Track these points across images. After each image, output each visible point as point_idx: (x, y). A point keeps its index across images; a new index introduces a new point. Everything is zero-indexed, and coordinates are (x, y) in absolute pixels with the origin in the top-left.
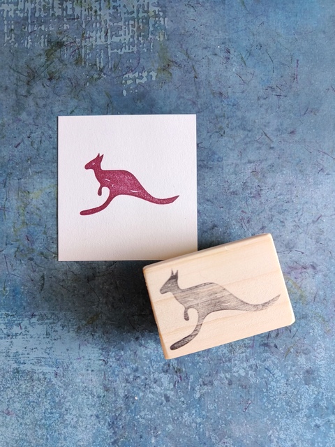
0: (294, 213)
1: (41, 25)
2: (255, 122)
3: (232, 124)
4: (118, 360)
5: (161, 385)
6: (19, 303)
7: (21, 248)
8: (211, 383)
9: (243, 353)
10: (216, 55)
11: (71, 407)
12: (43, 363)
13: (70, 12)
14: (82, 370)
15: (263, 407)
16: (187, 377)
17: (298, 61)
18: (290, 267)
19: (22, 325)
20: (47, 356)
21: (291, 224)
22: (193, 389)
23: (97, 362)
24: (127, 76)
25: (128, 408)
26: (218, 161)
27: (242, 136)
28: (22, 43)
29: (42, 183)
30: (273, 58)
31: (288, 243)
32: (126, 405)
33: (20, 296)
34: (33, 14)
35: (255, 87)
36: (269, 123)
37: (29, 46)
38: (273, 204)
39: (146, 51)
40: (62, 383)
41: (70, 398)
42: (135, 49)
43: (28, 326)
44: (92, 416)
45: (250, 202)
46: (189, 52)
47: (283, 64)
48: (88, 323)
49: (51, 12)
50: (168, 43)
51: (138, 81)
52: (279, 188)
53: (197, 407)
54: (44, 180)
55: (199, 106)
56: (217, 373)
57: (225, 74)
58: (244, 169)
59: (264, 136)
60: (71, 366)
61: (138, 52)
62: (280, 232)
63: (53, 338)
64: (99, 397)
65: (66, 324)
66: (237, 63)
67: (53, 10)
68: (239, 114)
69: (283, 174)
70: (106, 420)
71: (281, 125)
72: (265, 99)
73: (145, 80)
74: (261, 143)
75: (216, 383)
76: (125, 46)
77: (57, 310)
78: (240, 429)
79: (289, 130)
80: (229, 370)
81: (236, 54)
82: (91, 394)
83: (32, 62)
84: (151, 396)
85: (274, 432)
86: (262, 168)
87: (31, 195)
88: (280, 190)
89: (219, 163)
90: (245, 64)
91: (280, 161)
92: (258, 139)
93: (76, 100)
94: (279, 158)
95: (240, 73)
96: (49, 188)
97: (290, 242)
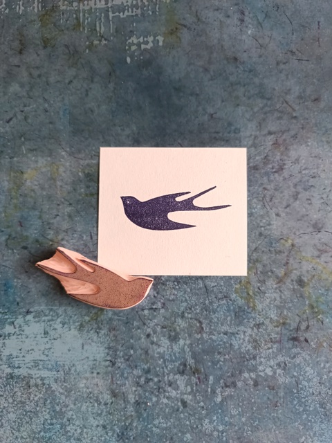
0: (322, 189)
2: (274, 89)
3: (249, 91)
4: (128, 360)
5: (177, 388)
6: (11, 298)
7: (14, 235)
8: (234, 385)
9: (269, 349)
10: (228, 17)
11: (74, 417)
12: (41, 367)
14: (86, 373)
15: (294, 410)
16: (207, 378)
17: (319, 22)
18: (319, 250)
19: (15, 323)
20: (45, 358)
21: (318, 202)
22: (214, 392)
23: (103, 363)
24: (130, 41)
25: (139, 415)
26: (235, 132)
27: (261, 105)
28: (14, 9)
29: (37, 162)
30: (292, 20)
31: (316, 223)
32: (137, 412)
33: (12, 291)
35: (274, 51)
36: (290, 90)
37: (21, 12)
38: (297, 180)
39: (151, 13)
40: (63, 389)
41: (72, 406)
42: (139, 11)
43: (22, 324)
44: (98, 426)
45: (272, 177)
46: (198, 14)
47: (303, 26)
48: (92, 319)
50: (175, 4)
51: (143, 46)
52: (303, 161)
53: (218, 413)
54: (40, 158)
55: (212, 73)
56: (241, 372)
57: (239, 37)
58: (264, 141)
59: (285, 105)
60: (73, 369)
61: (143, 14)
62: (307, 210)
63: (52, 338)
64: (106, 404)
65: (67, 321)
66: (253, 25)
68: (256, 80)
69: (308, 146)
70: (114, 431)
71: (304, 91)
72: (284, 63)
73: (151, 45)
74: (282, 112)
75: (239, 384)
76: (128, 10)
77: (56, 306)
78: (268, 436)
79: (313, 98)
80: (254, 369)
81: (251, 15)
82: (97, 400)
83: (25, 28)
84: (165, 401)
85: (306, 438)
86: (285, 140)
87: (26, 176)
88: (305, 164)
89: (236, 135)
90: (262, 27)
91: (304, 131)
92: (278, 107)
93: (75, 69)
94: (302, 128)
95: (256, 36)
96: (45, 167)
97: (318, 221)
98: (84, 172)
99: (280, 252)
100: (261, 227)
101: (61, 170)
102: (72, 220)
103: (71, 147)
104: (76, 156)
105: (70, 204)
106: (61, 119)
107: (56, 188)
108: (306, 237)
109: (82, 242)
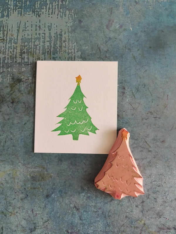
0: (163, 193)
1: (8, 68)
2: (140, 134)
13: (26, 60)
17: (168, 96)
18: (159, 228)
21: (161, 201)
29: (5, 167)
30: (152, 94)
34: (4, 61)
35: (140, 112)
36: (148, 135)
38: (149, 187)
47: (158, 97)
49: (15, 60)
54: (6, 165)
57: (121, 103)
59: (145, 143)
62: (154, 205)
66: (129, 96)
67: (16, 59)
71: (156, 136)
72: (146, 119)
74: (143, 148)
79: (161, 140)
81: (129, 90)
83: (2, 91)
86: (144, 164)
88: (154, 178)
90: (135, 97)
91: (155, 159)
92: (141, 145)
93: (28, 117)
94: (154, 157)
95: (131, 102)
96: (9, 171)
97: (160, 212)
98: (31, 175)
99: (137, 227)
100: (127, 213)
101: (18, 173)
102: (23, 202)
103: (24, 161)
104: (27, 166)
105: (22, 193)
106: (19, 144)
107: (15, 183)
108: (153, 220)
109: (28, 215)
